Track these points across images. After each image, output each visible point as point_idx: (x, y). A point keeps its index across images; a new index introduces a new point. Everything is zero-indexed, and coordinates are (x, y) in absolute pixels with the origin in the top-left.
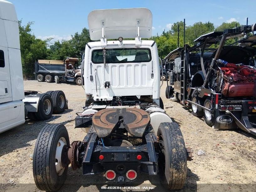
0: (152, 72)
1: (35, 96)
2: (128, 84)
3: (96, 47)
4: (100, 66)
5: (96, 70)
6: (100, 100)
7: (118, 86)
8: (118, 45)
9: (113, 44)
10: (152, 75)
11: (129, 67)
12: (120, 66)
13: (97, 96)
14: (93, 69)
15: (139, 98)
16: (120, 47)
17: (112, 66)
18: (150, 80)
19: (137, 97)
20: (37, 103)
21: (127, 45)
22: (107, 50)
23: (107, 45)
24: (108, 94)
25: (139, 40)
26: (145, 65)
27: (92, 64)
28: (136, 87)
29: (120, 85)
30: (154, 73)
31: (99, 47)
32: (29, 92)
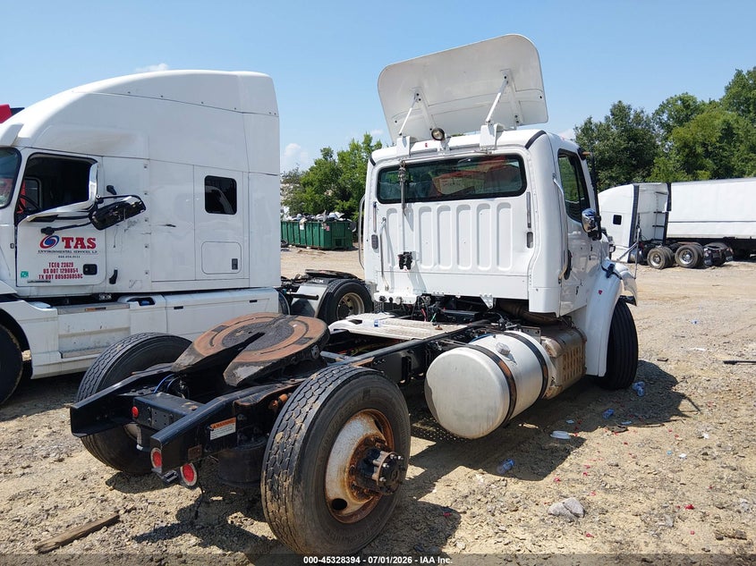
0: (529, 226)
1: (321, 283)
2: (460, 261)
3: (386, 160)
4: (394, 211)
5: (384, 219)
6: (388, 301)
7: (435, 265)
8: (435, 151)
9: (425, 148)
10: (530, 235)
11: (463, 213)
12: (440, 210)
13: (387, 289)
14: (379, 220)
15: (489, 304)
16: (441, 156)
17: (421, 211)
18: (522, 251)
19: (485, 301)
20: (320, 298)
21: (458, 148)
22: (408, 166)
23: (411, 154)
24: (411, 288)
25: (491, 133)
26: (508, 206)
27: (378, 203)
28: (480, 271)
29: (439, 262)
30: (533, 230)
31: (393, 159)
32: (329, 273)
